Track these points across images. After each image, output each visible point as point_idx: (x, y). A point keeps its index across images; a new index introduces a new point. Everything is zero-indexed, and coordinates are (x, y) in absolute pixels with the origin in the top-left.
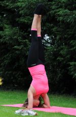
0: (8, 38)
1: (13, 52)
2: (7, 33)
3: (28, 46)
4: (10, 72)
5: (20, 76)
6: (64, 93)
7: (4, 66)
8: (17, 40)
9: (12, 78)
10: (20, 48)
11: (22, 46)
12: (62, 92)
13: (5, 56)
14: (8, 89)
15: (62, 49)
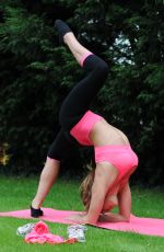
0: (14, 42)
1: (29, 78)
2: (12, 27)
3: (64, 63)
4: (21, 129)
5: (46, 140)
6: (156, 184)
7: (6, 113)
8: (38, 46)
9: (26, 144)
10: (45, 66)
11: (50, 62)
12: (151, 181)
13: (9, 88)
14: (17, 173)
15: (150, 72)
